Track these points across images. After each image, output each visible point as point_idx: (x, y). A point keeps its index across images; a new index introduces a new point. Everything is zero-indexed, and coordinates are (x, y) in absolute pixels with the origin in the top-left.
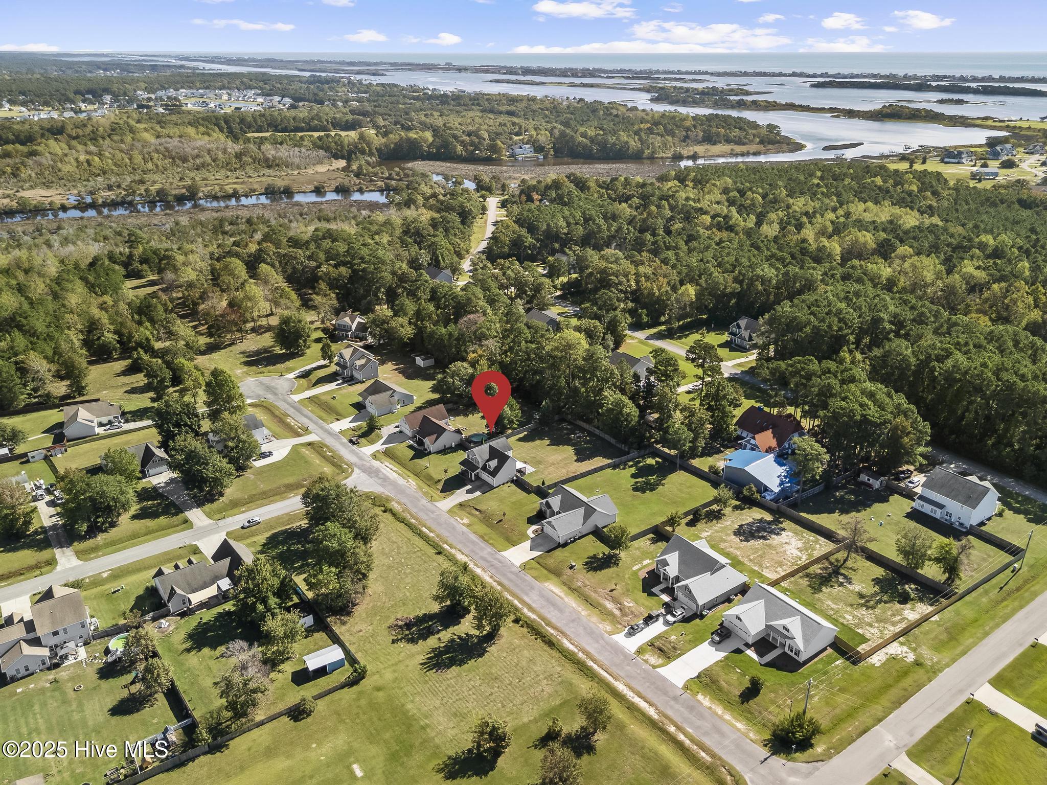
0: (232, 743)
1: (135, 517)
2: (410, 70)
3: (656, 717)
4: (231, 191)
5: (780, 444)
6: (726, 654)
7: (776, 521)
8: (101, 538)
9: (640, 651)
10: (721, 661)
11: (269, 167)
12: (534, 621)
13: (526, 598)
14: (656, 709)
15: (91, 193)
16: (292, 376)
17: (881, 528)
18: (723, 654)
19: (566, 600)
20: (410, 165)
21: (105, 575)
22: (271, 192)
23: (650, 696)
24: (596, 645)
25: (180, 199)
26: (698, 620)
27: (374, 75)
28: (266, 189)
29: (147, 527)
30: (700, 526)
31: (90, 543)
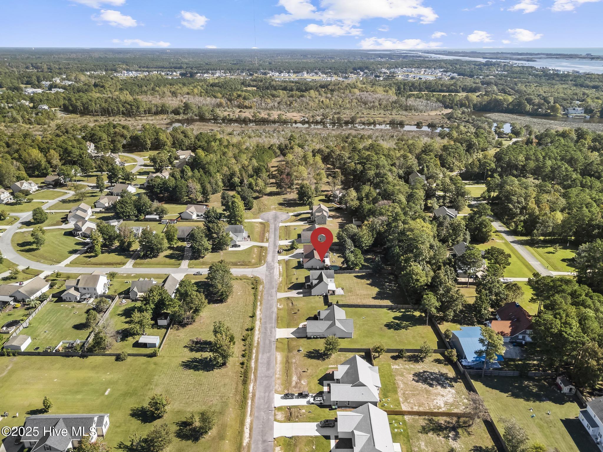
0: (90, 357)
1: (166, 256)
2: (557, 58)
3: (245, 444)
4: (372, 121)
5: (512, 333)
6: (319, 435)
7: (455, 380)
8: (148, 260)
9: (280, 409)
10: (311, 437)
11: (406, 110)
12: (251, 368)
13: (260, 356)
14: (249, 441)
15: (313, 117)
16: (292, 214)
17: (531, 419)
18: (317, 434)
19: (278, 365)
20: (488, 115)
21: (133, 275)
22: (392, 123)
23: (254, 432)
24: (262, 394)
25: (347, 123)
26: (328, 409)
27: (528, 61)
28: (390, 121)
29: (165, 262)
30: (399, 361)
31: (142, 261)
